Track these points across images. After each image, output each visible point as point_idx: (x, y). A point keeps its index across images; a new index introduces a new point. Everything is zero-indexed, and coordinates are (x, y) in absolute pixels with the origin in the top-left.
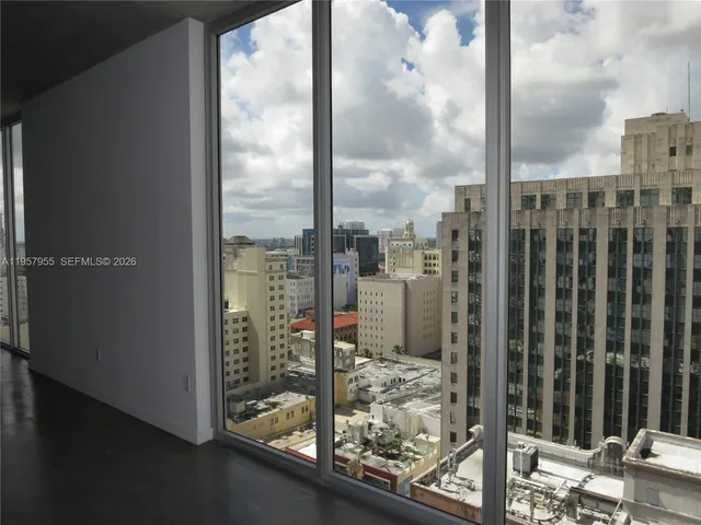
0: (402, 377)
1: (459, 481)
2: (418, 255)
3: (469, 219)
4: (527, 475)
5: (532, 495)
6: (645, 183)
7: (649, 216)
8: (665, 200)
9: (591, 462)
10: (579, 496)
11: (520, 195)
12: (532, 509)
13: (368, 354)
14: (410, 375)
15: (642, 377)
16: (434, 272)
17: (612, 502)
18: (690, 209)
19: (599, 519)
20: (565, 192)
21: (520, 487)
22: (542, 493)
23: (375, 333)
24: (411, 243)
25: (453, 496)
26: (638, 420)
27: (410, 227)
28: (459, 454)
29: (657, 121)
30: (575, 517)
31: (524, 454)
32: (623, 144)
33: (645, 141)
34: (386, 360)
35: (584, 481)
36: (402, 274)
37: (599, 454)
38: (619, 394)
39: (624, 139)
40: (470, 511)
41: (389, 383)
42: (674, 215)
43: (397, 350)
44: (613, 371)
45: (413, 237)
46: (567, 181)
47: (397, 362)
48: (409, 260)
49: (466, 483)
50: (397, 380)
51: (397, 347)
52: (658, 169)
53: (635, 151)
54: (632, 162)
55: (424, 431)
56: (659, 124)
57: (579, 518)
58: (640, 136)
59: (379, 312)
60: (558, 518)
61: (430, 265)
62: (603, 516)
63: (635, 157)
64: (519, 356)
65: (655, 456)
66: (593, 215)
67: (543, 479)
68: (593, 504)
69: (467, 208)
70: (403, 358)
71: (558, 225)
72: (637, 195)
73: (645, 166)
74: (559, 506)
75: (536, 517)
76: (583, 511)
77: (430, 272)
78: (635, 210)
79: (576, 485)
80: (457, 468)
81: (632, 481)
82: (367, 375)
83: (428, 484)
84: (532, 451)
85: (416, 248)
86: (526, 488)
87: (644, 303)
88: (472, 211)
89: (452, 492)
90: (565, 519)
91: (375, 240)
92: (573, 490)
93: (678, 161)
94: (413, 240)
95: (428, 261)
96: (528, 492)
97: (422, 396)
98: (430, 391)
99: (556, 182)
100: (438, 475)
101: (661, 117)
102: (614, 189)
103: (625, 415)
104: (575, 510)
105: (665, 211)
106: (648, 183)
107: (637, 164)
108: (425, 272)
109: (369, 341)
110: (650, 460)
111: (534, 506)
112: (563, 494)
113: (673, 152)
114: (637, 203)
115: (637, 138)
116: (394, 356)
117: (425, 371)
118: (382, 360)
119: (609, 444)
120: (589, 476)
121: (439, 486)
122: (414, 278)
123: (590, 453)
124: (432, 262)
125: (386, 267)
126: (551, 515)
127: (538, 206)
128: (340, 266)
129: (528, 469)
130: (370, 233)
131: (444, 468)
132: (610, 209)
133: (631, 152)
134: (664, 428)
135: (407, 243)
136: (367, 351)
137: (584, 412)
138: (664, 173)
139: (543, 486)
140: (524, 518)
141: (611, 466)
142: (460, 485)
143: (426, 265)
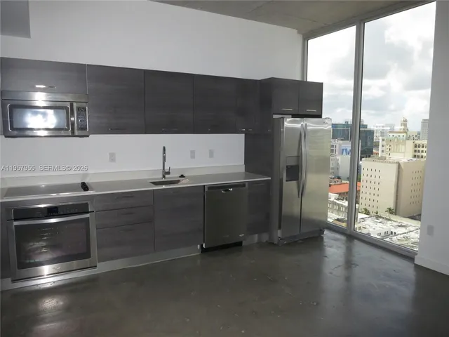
0: (394, 231)
2: (410, 144)
13: (367, 212)
14: (400, 231)
16: (422, 157)
23: (372, 197)
24: (405, 134)
27: (405, 123)
34: (380, 217)
36: (395, 157)
41: (383, 234)
43: (390, 211)
45: (406, 131)
47: (389, 220)
48: (402, 148)
50: (389, 233)
51: (390, 209)
59: (377, 183)
61: (419, 152)
70: (393, 217)
77: (418, 157)
82: (367, 227)
85: (408, 138)
91: (371, 132)
94: (406, 132)
95: (417, 149)
108: (415, 156)
109: (368, 202)
116: (388, 215)
117: (412, 229)
118: (378, 217)
122: (406, 161)
124: (421, 149)
125: (380, 152)
128: (346, 150)
130: (368, 127)
135: (401, 135)
136: (366, 210)
143: (415, 151)
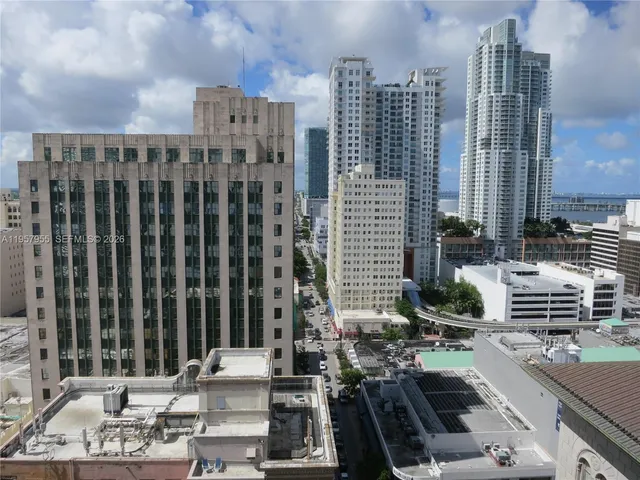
1: (48, 439)
3: (49, 169)
4: (118, 413)
5: (122, 431)
6: (212, 143)
7: (215, 171)
8: (227, 159)
9: (176, 386)
10: (166, 418)
11: (103, 146)
12: (122, 445)
15: (215, 305)
17: (191, 416)
18: (244, 167)
19: (182, 434)
20: (146, 147)
21: (111, 427)
22: (132, 426)
25: (40, 458)
26: (214, 341)
28: (47, 412)
29: (221, 92)
30: (162, 438)
31: (114, 395)
32: (194, 108)
33: (211, 108)
35: (171, 403)
37: (182, 377)
38: (198, 323)
39: (196, 104)
40: (60, 467)
42: (234, 171)
44: (192, 304)
46: (147, 137)
49: (56, 439)
52: (222, 133)
53: (204, 115)
54: (202, 124)
55: (15, 395)
56: (223, 95)
57: (166, 438)
58: (208, 103)
60: (148, 444)
61: (15, 218)
62: (185, 430)
63: (204, 120)
64: (110, 302)
65: (222, 369)
66: (170, 169)
67: (134, 412)
68: (177, 422)
69: (48, 158)
71: (139, 178)
72: (206, 154)
73: (212, 129)
74: (149, 433)
75: (127, 450)
76: (170, 431)
77: (16, 225)
78: (204, 165)
79: (162, 410)
80: (44, 427)
81: (205, 395)
83: (10, 454)
84: (122, 390)
86: (117, 426)
87: (214, 244)
88: (53, 160)
89: (40, 453)
90: (154, 443)
92: (159, 416)
93: (237, 127)
95: (12, 214)
96: (118, 430)
97: (12, 358)
98: (21, 350)
99: (138, 137)
100: (22, 441)
101: (223, 89)
102: (187, 146)
103: (204, 338)
104: (162, 433)
105: (226, 167)
106: (214, 144)
107: (207, 127)
108: (10, 225)
110: (219, 374)
111: (124, 440)
112: (152, 422)
113: (232, 119)
114: (206, 160)
115: (206, 104)
117: (14, 331)
119: (189, 367)
120: (175, 398)
121: (24, 452)
123: (174, 378)
124: (18, 214)
126: (142, 443)
127: (121, 159)
129: (118, 407)
131: (28, 432)
132: (184, 164)
133: (201, 116)
134: (232, 345)
137: (171, 344)
138: (226, 136)
139: (133, 419)
140: (117, 455)
141: (192, 385)
142: (49, 443)
143: (10, 217)
